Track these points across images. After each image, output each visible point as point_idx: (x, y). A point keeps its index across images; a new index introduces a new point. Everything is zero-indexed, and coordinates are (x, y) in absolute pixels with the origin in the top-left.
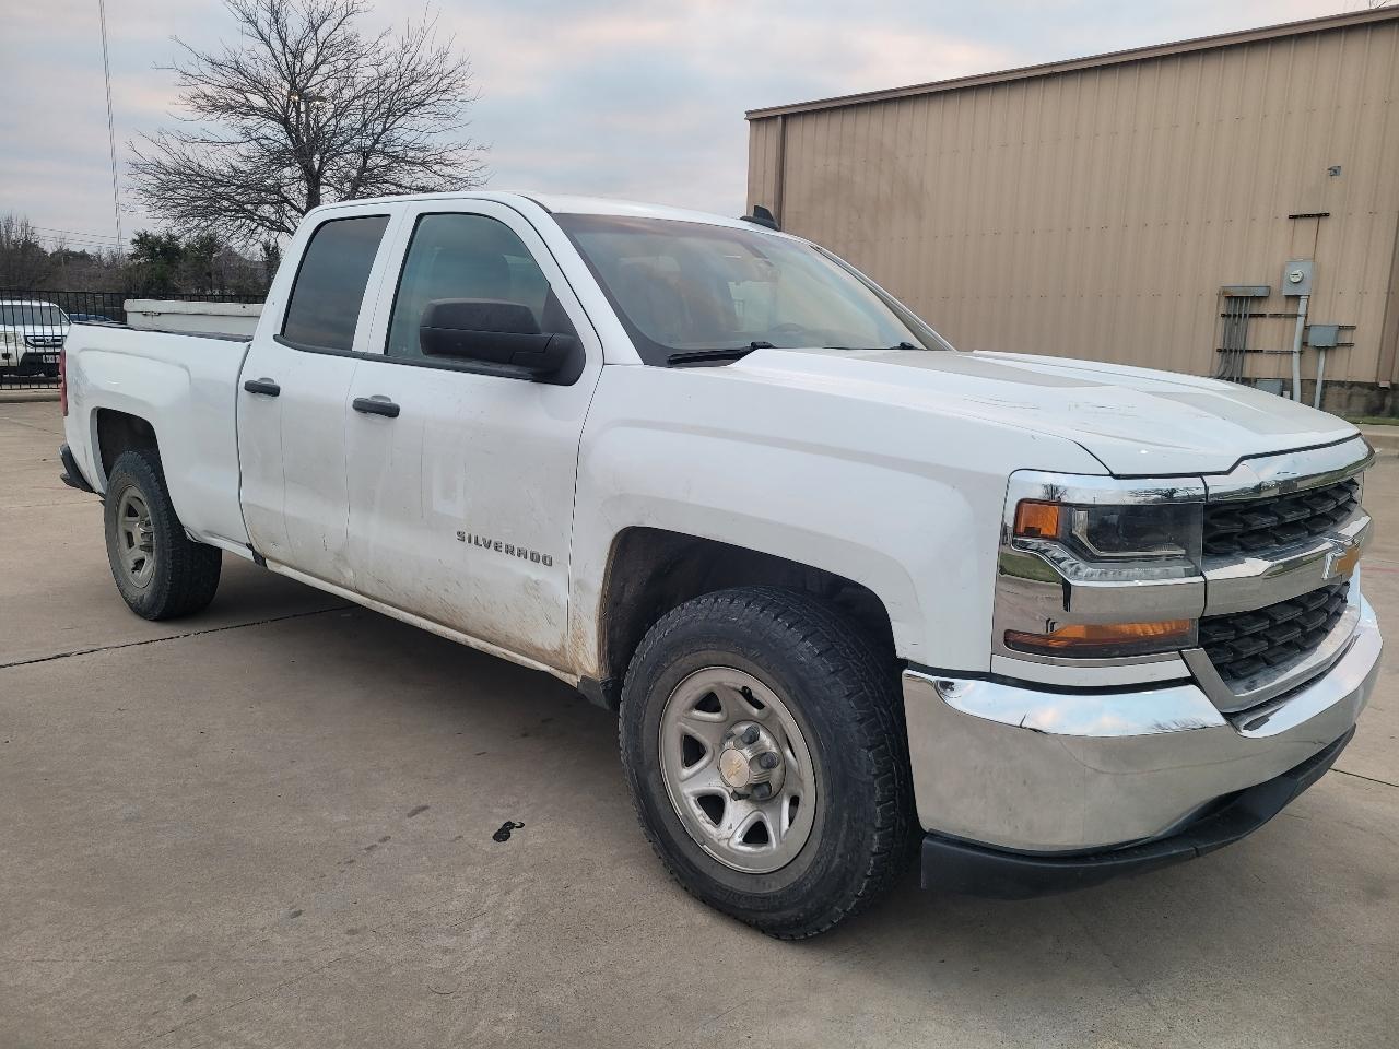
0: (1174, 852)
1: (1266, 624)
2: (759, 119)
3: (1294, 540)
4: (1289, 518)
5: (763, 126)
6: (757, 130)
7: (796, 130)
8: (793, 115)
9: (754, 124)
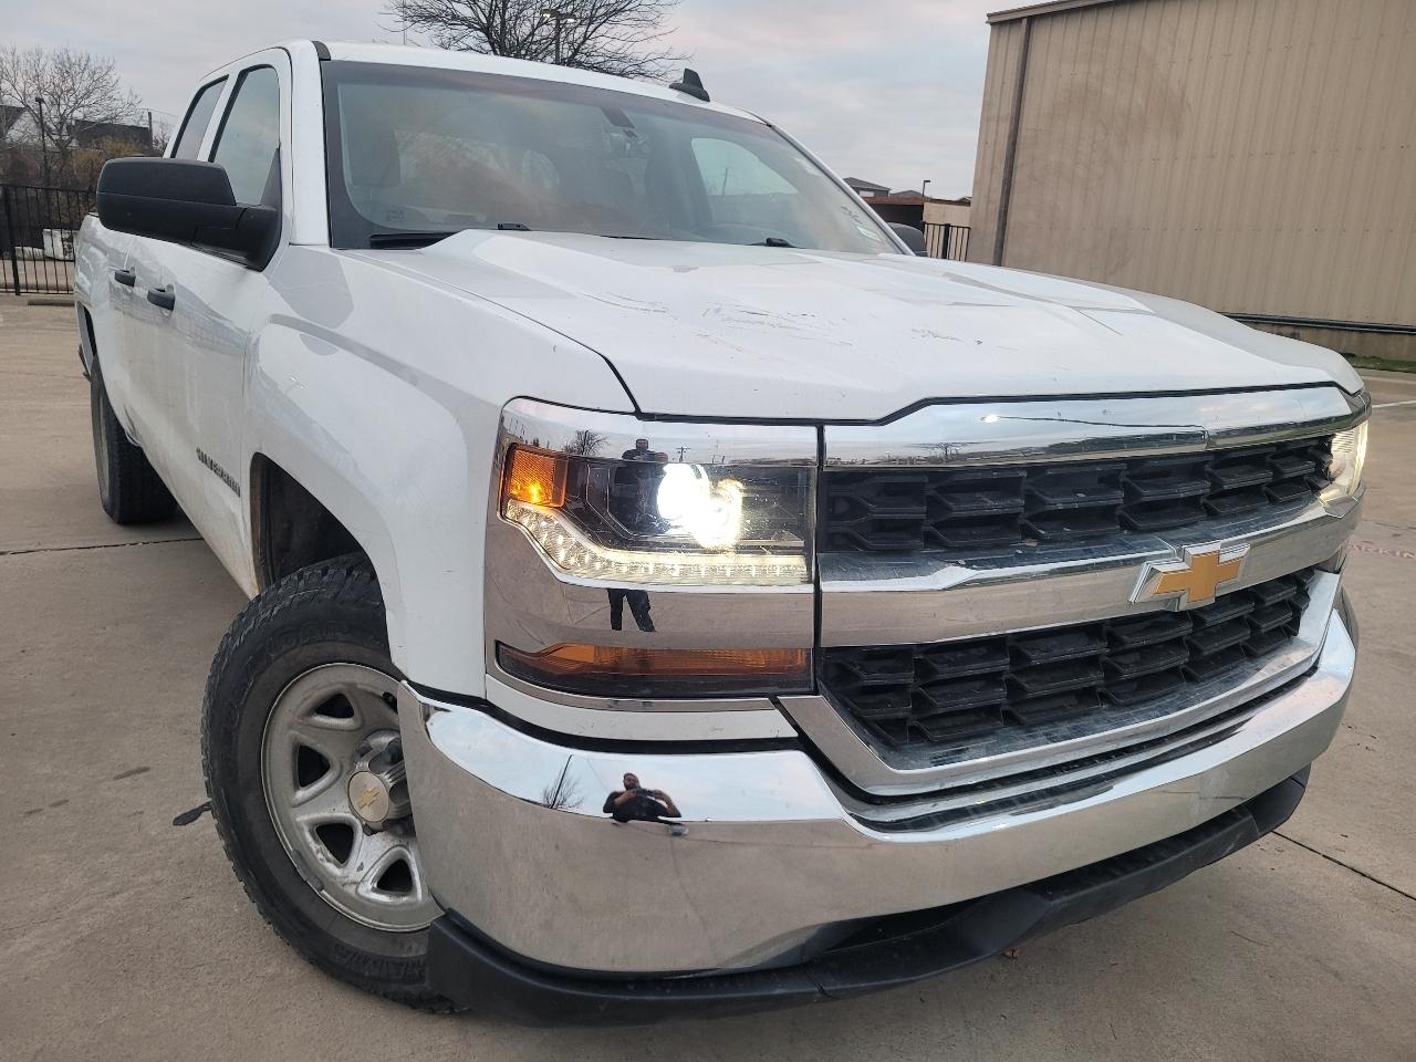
0: (777, 992)
1: (1003, 664)
2: (1001, 23)
3: (1080, 539)
4: (1059, 504)
5: (1005, 30)
6: (999, 36)
7: (1042, 33)
8: (1042, 16)
9: (997, 27)
